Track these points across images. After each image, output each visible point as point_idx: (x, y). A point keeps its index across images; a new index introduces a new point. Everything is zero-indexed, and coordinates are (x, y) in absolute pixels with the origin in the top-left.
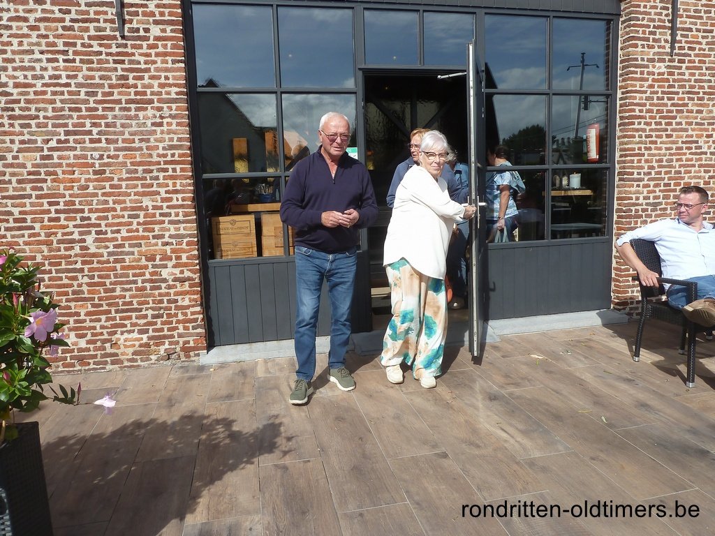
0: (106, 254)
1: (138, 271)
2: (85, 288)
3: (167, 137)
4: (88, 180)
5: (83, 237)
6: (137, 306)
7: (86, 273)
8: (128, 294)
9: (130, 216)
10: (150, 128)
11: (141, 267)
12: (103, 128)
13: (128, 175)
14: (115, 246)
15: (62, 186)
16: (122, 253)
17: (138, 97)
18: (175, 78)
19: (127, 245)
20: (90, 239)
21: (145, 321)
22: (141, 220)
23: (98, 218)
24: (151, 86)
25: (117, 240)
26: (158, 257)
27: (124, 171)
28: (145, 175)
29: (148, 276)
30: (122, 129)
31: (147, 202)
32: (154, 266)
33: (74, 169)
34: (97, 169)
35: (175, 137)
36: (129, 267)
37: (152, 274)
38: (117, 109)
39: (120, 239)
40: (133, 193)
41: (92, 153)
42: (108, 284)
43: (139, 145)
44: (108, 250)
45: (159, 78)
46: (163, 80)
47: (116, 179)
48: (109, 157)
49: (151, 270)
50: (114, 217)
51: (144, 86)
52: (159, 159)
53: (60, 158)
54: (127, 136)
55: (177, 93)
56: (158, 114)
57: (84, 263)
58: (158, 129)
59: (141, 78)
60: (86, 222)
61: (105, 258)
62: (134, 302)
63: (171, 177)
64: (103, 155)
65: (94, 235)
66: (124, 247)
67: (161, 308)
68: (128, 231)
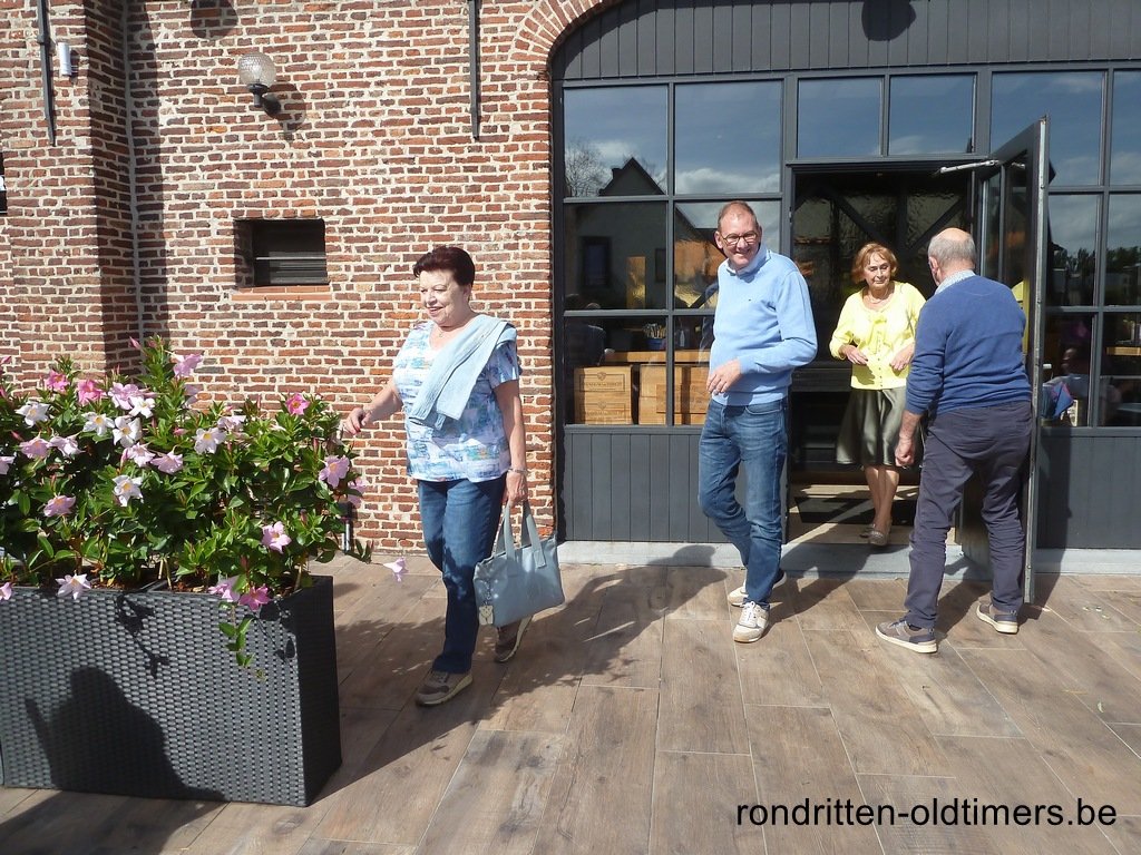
3: (521, 262)
10: (502, 251)
15: (397, 322)
17: (491, 213)
18: (536, 187)
24: (506, 198)
33: (412, 302)
35: (532, 262)
38: (465, 227)
45: (517, 187)
46: (521, 191)
51: (499, 199)
52: (510, 291)
53: (397, 288)
55: (537, 207)
56: (512, 233)
58: (512, 252)
59: (495, 189)
63: (524, 315)
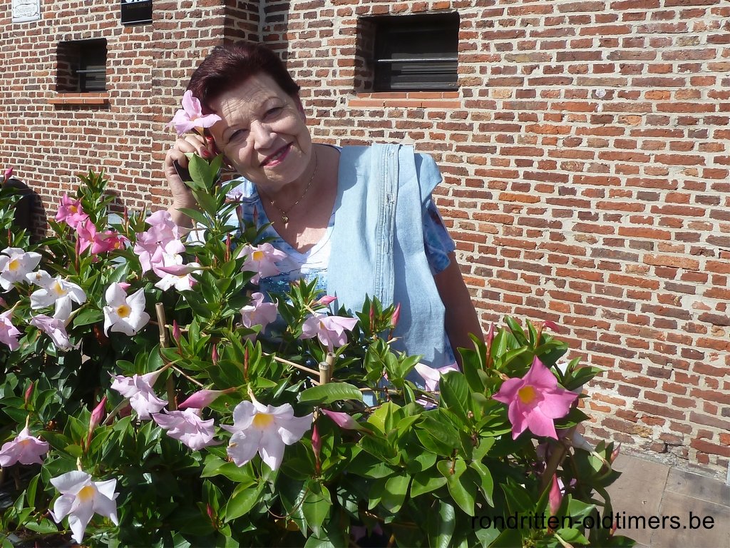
0: (589, 252)
1: (638, 289)
2: (547, 298)
4: (582, 131)
5: (559, 219)
6: (626, 347)
7: (553, 275)
8: (614, 323)
9: (641, 196)
11: (645, 284)
12: (620, 48)
13: (650, 127)
14: (607, 242)
15: (540, 138)
16: (616, 254)
19: (627, 243)
20: (568, 224)
21: (635, 375)
22: (661, 204)
23: (588, 193)
25: (612, 232)
26: (680, 272)
27: (644, 119)
28: (681, 127)
29: (654, 301)
30: (652, 49)
31: (676, 174)
32: (668, 287)
33: (564, 112)
34: (599, 114)
36: (624, 280)
37: (662, 299)
38: (649, 15)
39: (617, 231)
40: (653, 158)
41: (594, 88)
42: (584, 299)
43: (678, 76)
44: (595, 246)
47: (627, 132)
48: (622, 95)
49: (662, 291)
50: (613, 194)
53: (545, 94)
54: (659, 60)
57: (553, 259)
60: (567, 197)
61: (587, 258)
62: (623, 339)
64: (612, 92)
65: (575, 219)
66: (622, 245)
67: (667, 361)
68: (633, 220)
